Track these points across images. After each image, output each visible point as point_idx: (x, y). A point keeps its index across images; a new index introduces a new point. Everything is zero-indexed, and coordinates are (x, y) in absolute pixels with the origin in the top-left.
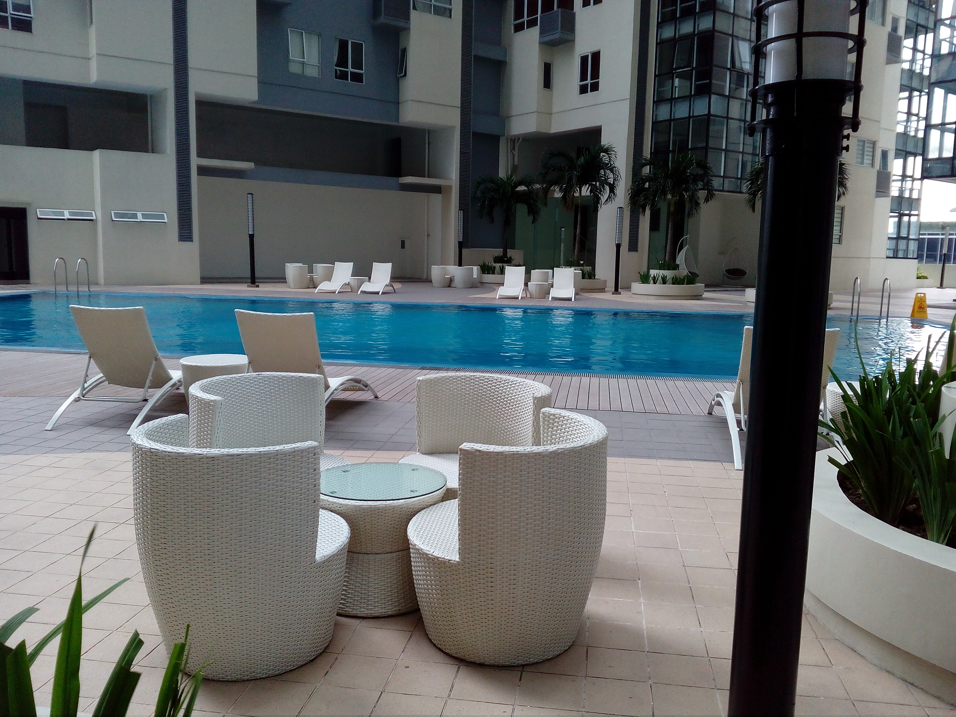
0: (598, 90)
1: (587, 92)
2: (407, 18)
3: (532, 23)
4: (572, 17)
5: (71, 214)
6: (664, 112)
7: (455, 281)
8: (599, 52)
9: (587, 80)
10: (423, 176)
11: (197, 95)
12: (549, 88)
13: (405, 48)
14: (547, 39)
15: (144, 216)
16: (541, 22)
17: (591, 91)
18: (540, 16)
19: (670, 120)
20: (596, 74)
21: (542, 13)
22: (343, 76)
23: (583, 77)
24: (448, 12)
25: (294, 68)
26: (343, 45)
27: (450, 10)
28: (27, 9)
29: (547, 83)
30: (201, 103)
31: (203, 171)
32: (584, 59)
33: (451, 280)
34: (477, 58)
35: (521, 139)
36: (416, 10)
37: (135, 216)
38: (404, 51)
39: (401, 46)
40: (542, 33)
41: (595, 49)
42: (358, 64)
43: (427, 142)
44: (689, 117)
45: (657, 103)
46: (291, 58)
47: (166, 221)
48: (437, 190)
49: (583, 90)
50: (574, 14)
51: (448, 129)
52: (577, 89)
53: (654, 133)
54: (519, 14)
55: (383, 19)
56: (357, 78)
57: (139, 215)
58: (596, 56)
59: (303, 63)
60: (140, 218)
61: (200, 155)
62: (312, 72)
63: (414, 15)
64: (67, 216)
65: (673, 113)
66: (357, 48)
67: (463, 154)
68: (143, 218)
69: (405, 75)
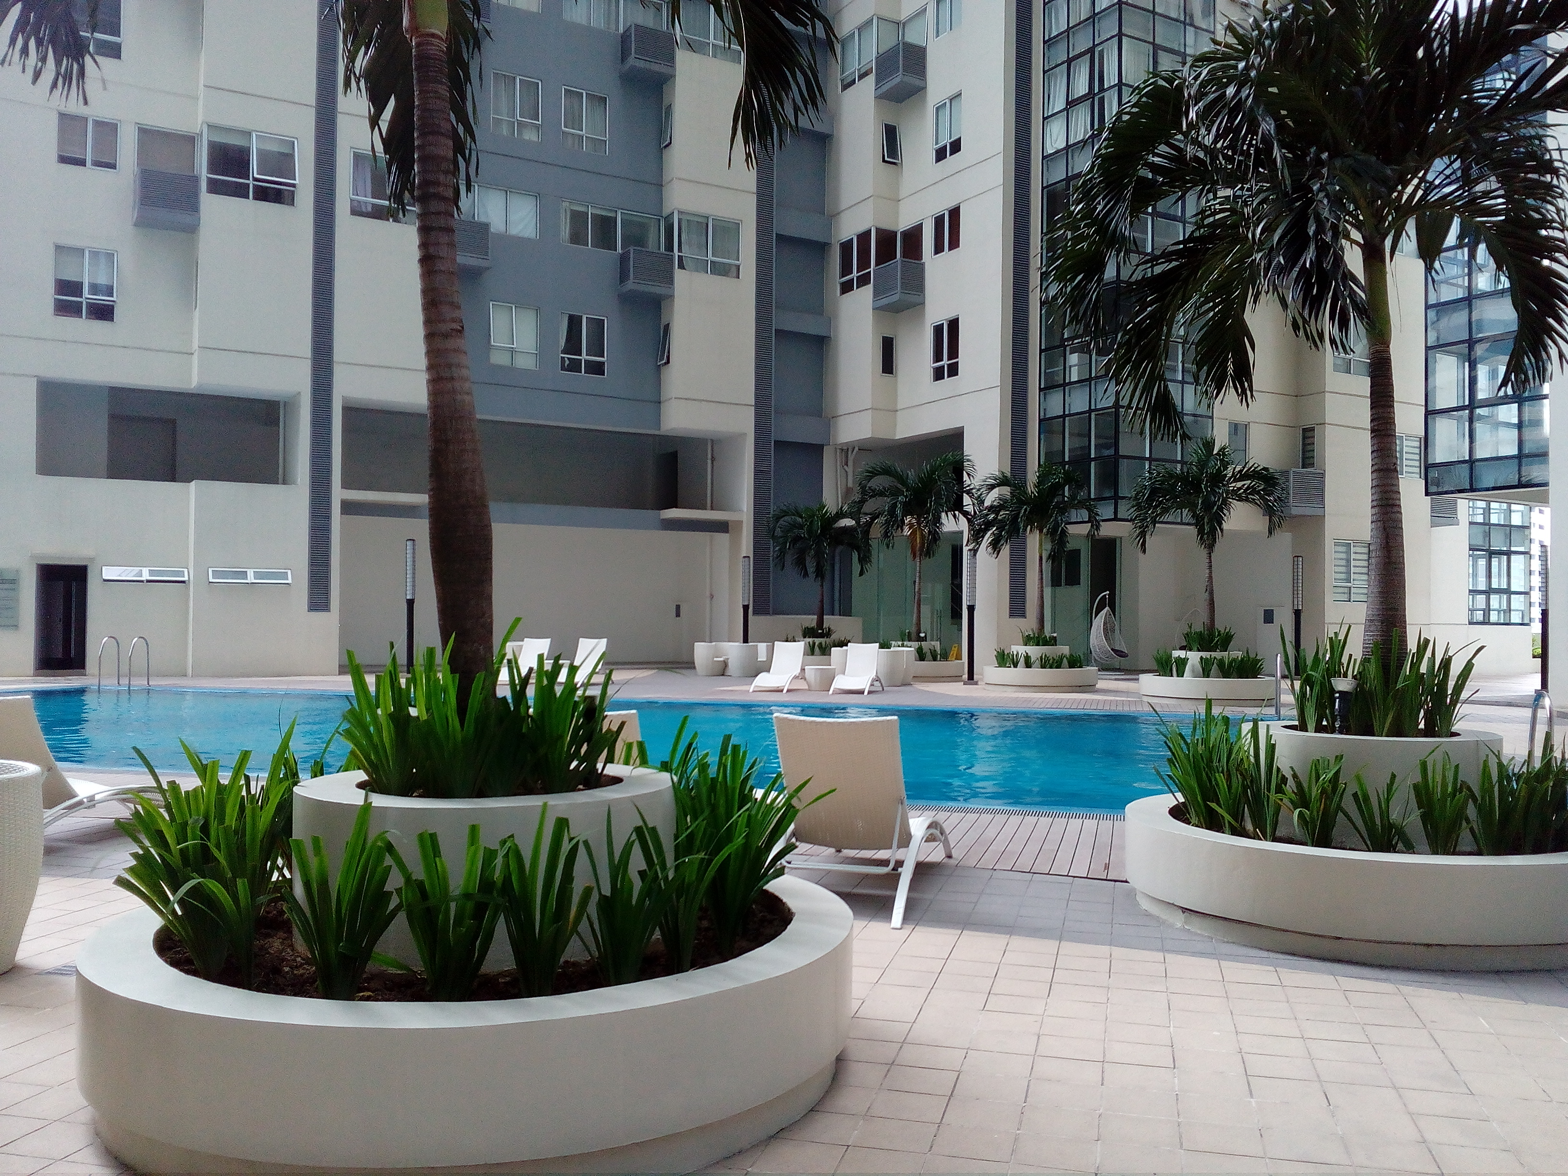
0: (957, 375)
1: (943, 378)
2: (670, 280)
3: (864, 281)
4: (921, 269)
5: (151, 573)
6: (1055, 404)
7: (730, 667)
8: (958, 319)
9: (942, 360)
10: (704, 508)
11: (344, 398)
12: (892, 373)
13: (668, 324)
14: (885, 301)
15: (257, 575)
16: (874, 280)
17: (949, 376)
18: (874, 270)
19: (1064, 416)
20: (954, 352)
21: (877, 264)
22: (574, 366)
23: (938, 357)
24: (734, 269)
25: (499, 359)
26: (574, 322)
27: (738, 267)
28: (110, 291)
29: (888, 366)
30: (352, 411)
31: (348, 508)
32: (938, 330)
33: (725, 664)
34: (781, 333)
35: (856, 449)
36: (684, 269)
37: (244, 575)
38: (667, 327)
39: (664, 322)
40: (876, 293)
41: (951, 315)
42: (597, 348)
43: (709, 456)
44: (1090, 411)
45: (1046, 389)
46: (492, 343)
47: (289, 581)
48: (722, 527)
49: (938, 375)
50: (923, 264)
51: (734, 440)
52: (930, 373)
53: (1042, 436)
54: (846, 269)
55: (631, 285)
56: (597, 369)
57: (250, 573)
58: (954, 324)
59: (512, 351)
60: (251, 578)
61: (346, 484)
62: (526, 363)
63: (679, 275)
64: (146, 576)
65: (1067, 405)
66: (597, 326)
67: (759, 473)
68: (255, 578)
69: (668, 362)
